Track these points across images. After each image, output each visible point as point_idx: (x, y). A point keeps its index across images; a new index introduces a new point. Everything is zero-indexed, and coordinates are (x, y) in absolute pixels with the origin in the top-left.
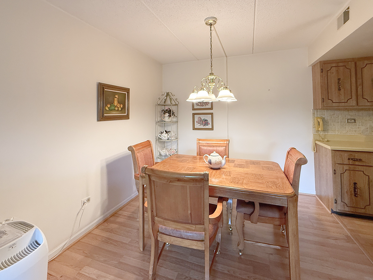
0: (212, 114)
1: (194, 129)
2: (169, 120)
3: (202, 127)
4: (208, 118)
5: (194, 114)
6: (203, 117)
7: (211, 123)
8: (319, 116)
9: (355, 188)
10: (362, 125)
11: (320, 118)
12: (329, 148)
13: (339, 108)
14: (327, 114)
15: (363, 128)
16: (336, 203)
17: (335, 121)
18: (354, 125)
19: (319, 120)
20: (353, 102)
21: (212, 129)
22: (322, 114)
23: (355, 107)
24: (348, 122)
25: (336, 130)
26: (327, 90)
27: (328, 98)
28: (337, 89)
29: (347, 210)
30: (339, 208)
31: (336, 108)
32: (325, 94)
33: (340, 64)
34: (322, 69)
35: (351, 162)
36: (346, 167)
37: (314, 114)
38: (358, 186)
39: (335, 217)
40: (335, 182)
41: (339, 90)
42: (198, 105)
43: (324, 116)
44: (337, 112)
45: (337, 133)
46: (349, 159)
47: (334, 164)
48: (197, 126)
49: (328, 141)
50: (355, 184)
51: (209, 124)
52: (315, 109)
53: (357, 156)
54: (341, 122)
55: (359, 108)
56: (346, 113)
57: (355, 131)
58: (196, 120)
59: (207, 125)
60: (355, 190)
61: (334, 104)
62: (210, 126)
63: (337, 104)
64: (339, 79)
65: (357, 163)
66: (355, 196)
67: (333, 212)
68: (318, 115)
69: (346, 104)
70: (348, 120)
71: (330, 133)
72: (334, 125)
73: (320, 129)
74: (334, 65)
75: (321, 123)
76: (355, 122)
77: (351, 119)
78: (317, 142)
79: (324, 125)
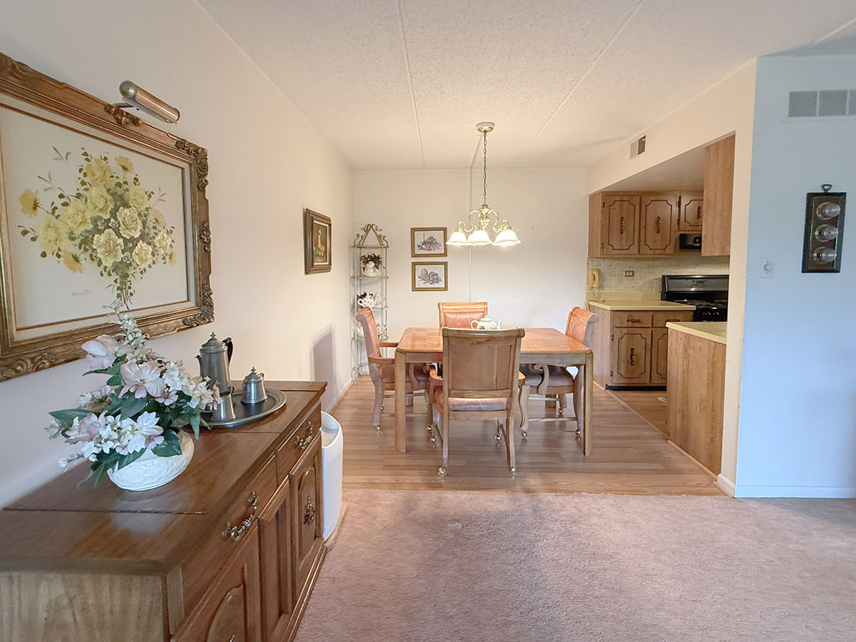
0: (445, 264)
1: (414, 289)
2: (374, 275)
3: (428, 285)
4: (439, 270)
5: (414, 264)
6: (430, 269)
7: (443, 279)
8: (594, 268)
9: (632, 355)
10: (640, 280)
11: (596, 270)
12: (609, 308)
13: (619, 256)
14: (604, 265)
15: (641, 283)
16: (611, 375)
17: (612, 274)
18: (632, 280)
19: (595, 273)
20: (634, 250)
21: (446, 289)
22: (598, 265)
23: (636, 256)
24: (626, 276)
25: (613, 286)
26: (608, 232)
27: (609, 243)
28: (619, 232)
29: (623, 382)
30: (615, 381)
31: (616, 256)
32: (606, 238)
33: (625, 198)
34: (604, 203)
35: (630, 324)
36: (625, 331)
37: (588, 264)
38: (635, 351)
39: (610, 393)
40: (612, 350)
41: (622, 233)
42: (422, 248)
43: (599, 268)
44: (615, 262)
45: (613, 290)
46: (628, 321)
47: (613, 327)
48: (420, 284)
49: (604, 301)
50: (632, 349)
51: (441, 280)
52: (591, 257)
53: (636, 317)
54: (618, 276)
55: (640, 257)
56: (625, 263)
57: (633, 287)
58: (418, 273)
59: (437, 282)
60: (632, 359)
61: (615, 252)
62: (442, 285)
63: (618, 252)
64: (622, 218)
65: (636, 325)
66: (632, 364)
67: (608, 388)
68: (593, 266)
69: (628, 252)
70: (626, 272)
71: (606, 291)
72: (610, 280)
73: (595, 286)
74: (618, 198)
75: (597, 277)
76: (633, 275)
77: (629, 272)
78: (591, 303)
79: (600, 279)
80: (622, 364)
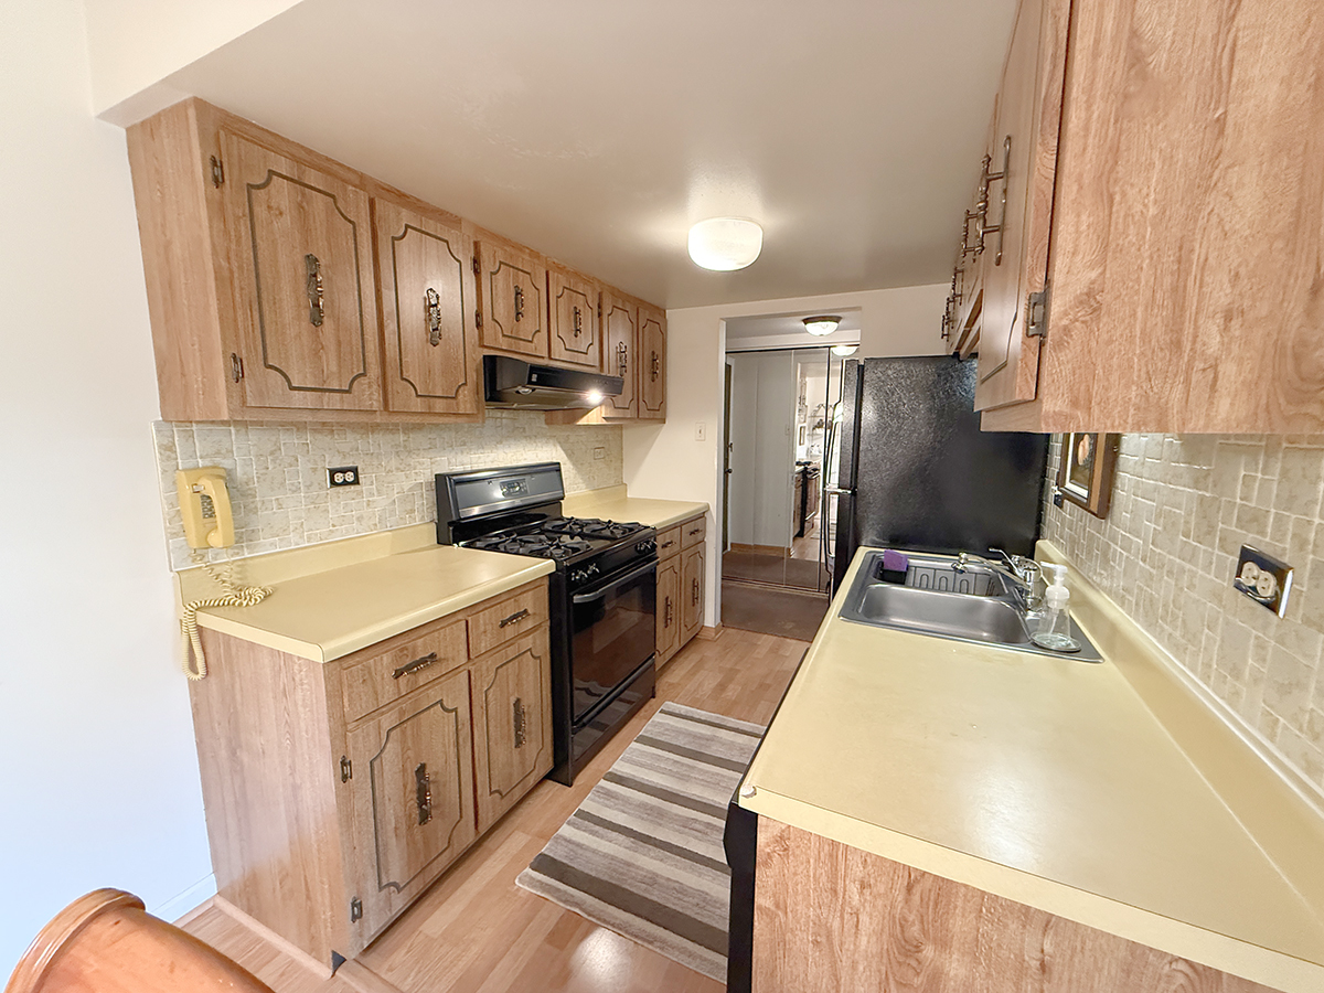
8: (201, 464)
9: (422, 792)
10: (379, 494)
12: (316, 654)
14: (243, 452)
15: (381, 502)
17: (283, 484)
18: (354, 495)
19: (209, 486)
22: (218, 453)
24: (333, 483)
25: (291, 528)
26: (256, 306)
27: (265, 359)
28: (306, 314)
31: (304, 416)
32: (247, 334)
33: (312, 178)
34: (215, 164)
35: (404, 684)
36: (390, 717)
37: (168, 449)
40: (348, 817)
41: (317, 319)
43: (227, 463)
44: (289, 440)
45: (293, 541)
47: (341, 728)
50: (421, 770)
52: (178, 409)
53: (423, 648)
54: (308, 487)
56: (324, 440)
57: (360, 519)
61: (298, 399)
63: (309, 399)
64: (312, 261)
65: (422, 677)
68: (193, 455)
69: (347, 402)
70: (333, 472)
71: (267, 545)
72: (280, 506)
73: (216, 539)
74: (282, 166)
75: (220, 501)
76: (356, 482)
77: (344, 471)
78: (206, 620)
79: (235, 509)
80: (393, 841)
